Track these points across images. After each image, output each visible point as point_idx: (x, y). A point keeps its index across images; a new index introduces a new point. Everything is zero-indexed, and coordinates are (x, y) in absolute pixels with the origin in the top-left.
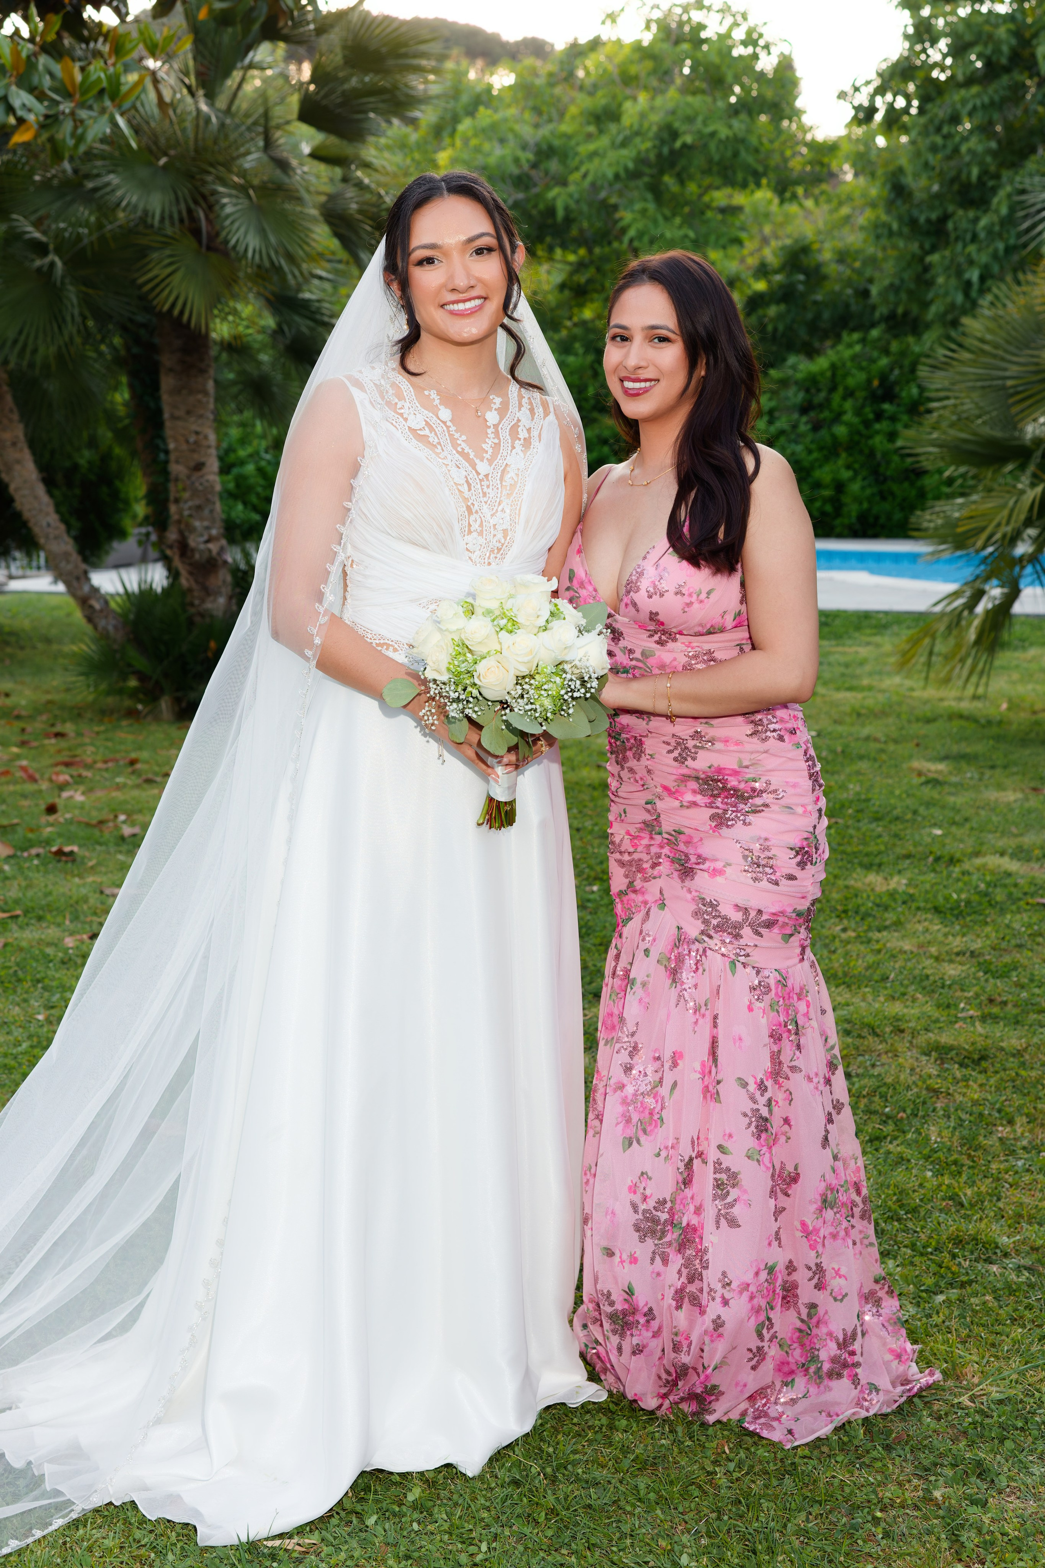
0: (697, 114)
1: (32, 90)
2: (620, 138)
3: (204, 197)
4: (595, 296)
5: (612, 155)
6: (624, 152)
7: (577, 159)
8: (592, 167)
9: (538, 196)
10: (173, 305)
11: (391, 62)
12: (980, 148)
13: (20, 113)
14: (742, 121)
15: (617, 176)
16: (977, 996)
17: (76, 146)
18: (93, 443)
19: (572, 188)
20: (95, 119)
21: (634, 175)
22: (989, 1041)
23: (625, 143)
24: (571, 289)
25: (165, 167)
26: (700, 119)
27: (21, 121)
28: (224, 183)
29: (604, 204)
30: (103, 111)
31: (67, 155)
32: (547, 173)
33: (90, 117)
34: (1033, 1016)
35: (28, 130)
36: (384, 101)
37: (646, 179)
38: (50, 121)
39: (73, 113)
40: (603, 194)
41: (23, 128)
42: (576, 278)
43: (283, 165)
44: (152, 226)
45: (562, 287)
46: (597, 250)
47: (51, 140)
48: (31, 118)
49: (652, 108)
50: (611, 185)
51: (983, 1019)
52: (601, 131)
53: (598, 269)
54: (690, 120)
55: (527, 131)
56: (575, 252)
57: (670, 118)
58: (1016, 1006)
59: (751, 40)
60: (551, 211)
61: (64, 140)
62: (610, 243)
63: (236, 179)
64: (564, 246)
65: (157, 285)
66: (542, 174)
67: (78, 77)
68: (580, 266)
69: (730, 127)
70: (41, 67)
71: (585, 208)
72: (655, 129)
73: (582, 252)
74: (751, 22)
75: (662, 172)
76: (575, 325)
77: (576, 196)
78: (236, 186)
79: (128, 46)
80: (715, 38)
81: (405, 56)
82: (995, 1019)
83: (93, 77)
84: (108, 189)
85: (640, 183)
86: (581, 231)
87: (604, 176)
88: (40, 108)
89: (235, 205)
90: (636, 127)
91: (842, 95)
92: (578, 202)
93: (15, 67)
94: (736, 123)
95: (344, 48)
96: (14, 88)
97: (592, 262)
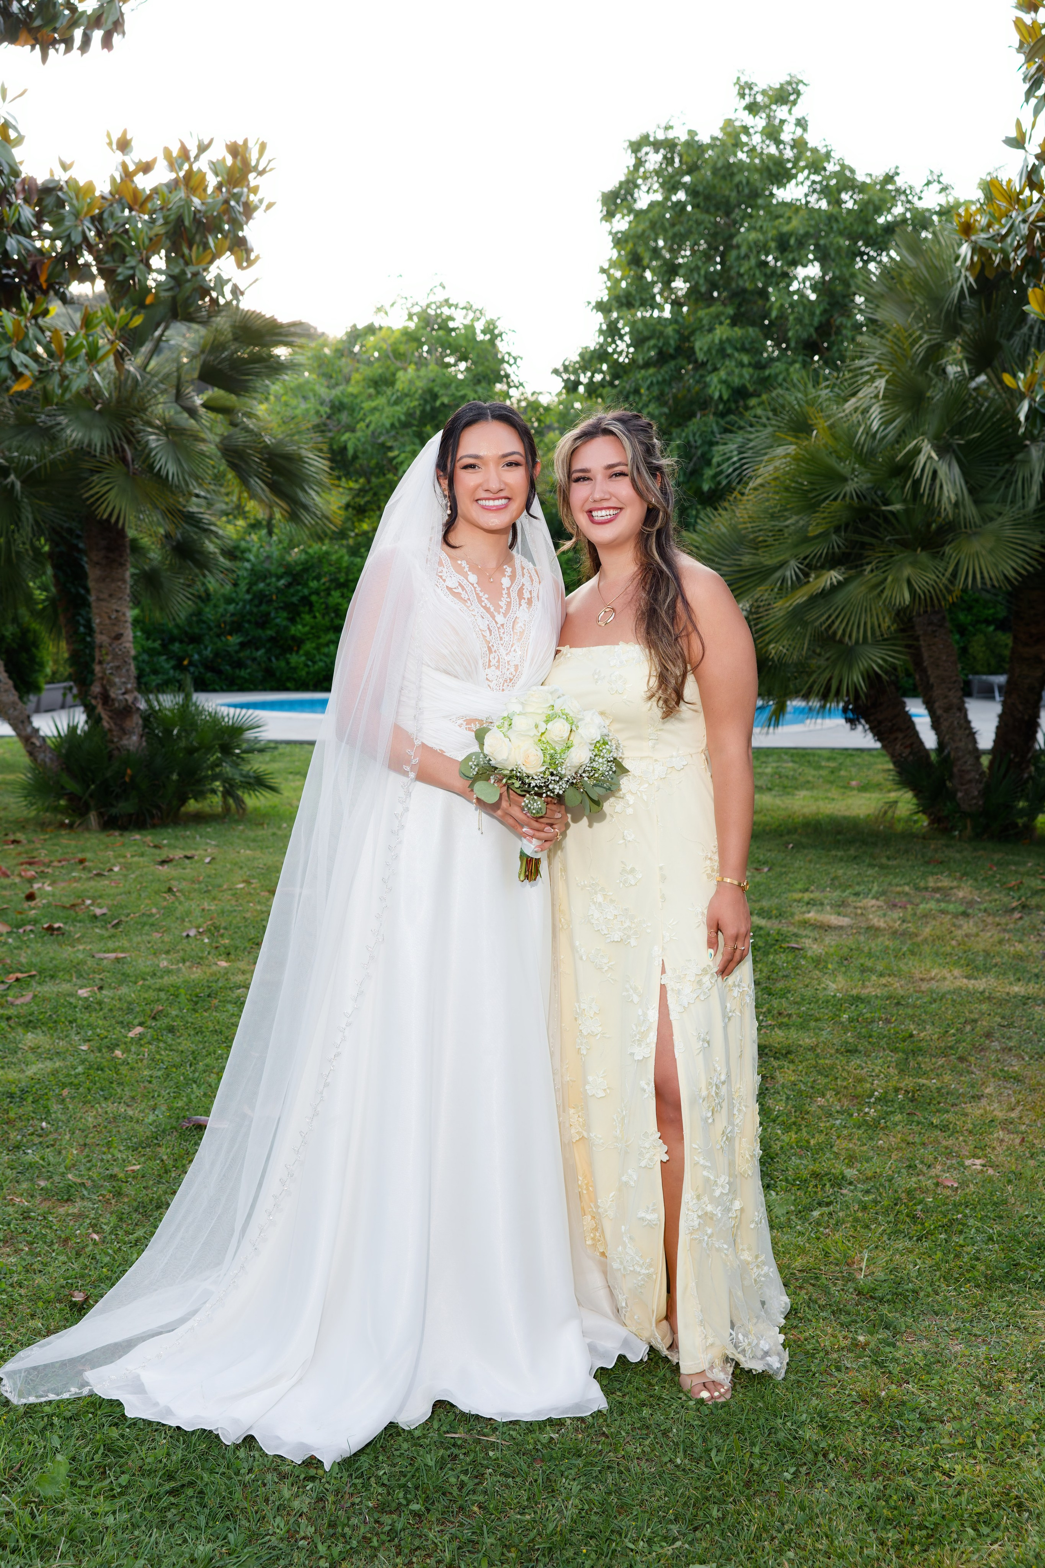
0: (451, 382)
1: (26, 352)
2: (394, 397)
3: (133, 434)
4: (372, 513)
5: (388, 410)
6: (398, 408)
7: (362, 412)
8: (374, 418)
9: (332, 439)
10: (111, 515)
11: (268, 339)
12: (657, 412)
13: (21, 369)
14: (484, 388)
15: (393, 425)
16: (769, 1011)
17: (63, 395)
18: (15, 620)
19: (359, 434)
20: (78, 375)
21: (405, 425)
22: (790, 1041)
23: (397, 402)
24: (354, 508)
25: (100, 412)
26: (453, 385)
27: (18, 376)
28: (149, 424)
29: (383, 445)
30: (82, 370)
31: (55, 400)
32: (339, 421)
33: (73, 374)
34: (813, 1024)
35: (25, 381)
36: (267, 367)
37: (414, 428)
38: (44, 375)
39: (59, 370)
40: (382, 439)
41: (21, 380)
42: (357, 500)
43: (192, 412)
44: (95, 456)
45: (348, 506)
46: (374, 479)
47: (44, 389)
48: (26, 372)
49: (419, 377)
50: (388, 432)
51: (781, 1026)
52: (378, 393)
53: (375, 494)
54: (446, 386)
55: (323, 391)
56: (356, 481)
57: (431, 385)
58: (799, 1016)
59: (490, 329)
60: (344, 449)
61: (53, 390)
62: (384, 475)
63: (158, 422)
64: (348, 476)
65: (98, 499)
66: (335, 423)
67: (65, 344)
68: (362, 492)
69: (476, 392)
70: (31, 336)
71: (370, 449)
72: (420, 391)
73: (362, 480)
74: (489, 315)
75: (425, 425)
76: (357, 535)
77: (363, 440)
78: (158, 428)
79: (95, 321)
80: (461, 326)
81: (280, 334)
82: (788, 1026)
83: (76, 343)
84: (59, 427)
85: (410, 431)
86: (361, 465)
87: (383, 425)
88: (33, 365)
89: (158, 440)
90: (406, 391)
91: (556, 372)
92: (364, 444)
93: (16, 334)
94: (479, 389)
95: (233, 327)
96: (15, 351)
97: (371, 489)
